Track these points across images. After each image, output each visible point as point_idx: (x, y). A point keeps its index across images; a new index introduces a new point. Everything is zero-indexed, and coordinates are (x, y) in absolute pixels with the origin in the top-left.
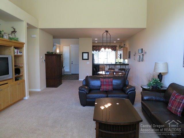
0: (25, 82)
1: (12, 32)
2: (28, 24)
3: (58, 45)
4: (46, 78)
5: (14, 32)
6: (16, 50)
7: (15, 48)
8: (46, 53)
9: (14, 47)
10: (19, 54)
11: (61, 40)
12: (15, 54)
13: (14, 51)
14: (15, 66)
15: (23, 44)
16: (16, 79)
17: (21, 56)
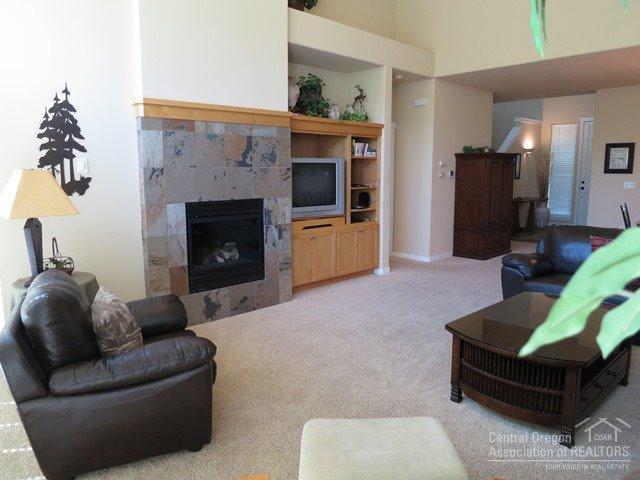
0: (379, 230)
1: (357, 99)
2: (395, 72)
3: (530, 122)
4: (457, 230)
5: (361, 98)
6: (358, 146)
7: (358, 139)
8: (461, 151)
9: (353, 138)
10: (367, 154)
11: (546, 101)
12: (356, 155)
13: (353, 148)
14: (353, 185)
15: (379, 127)
16: (356, 218)
17: (374, 160)
